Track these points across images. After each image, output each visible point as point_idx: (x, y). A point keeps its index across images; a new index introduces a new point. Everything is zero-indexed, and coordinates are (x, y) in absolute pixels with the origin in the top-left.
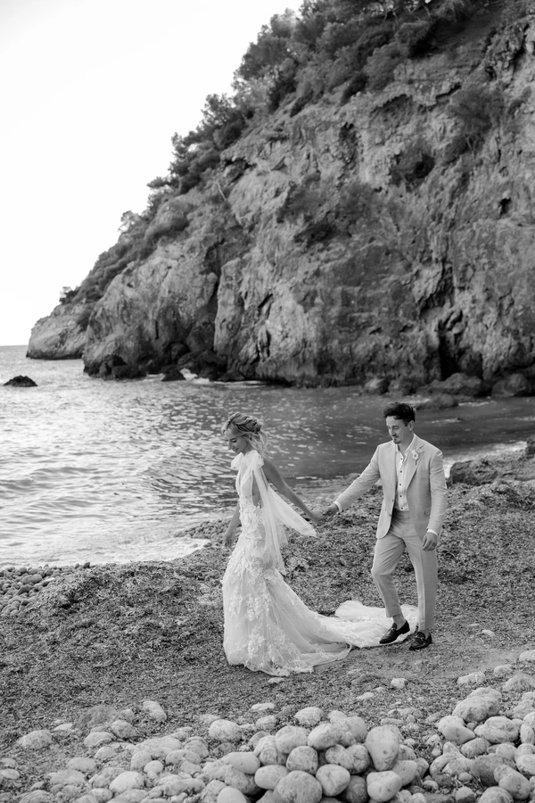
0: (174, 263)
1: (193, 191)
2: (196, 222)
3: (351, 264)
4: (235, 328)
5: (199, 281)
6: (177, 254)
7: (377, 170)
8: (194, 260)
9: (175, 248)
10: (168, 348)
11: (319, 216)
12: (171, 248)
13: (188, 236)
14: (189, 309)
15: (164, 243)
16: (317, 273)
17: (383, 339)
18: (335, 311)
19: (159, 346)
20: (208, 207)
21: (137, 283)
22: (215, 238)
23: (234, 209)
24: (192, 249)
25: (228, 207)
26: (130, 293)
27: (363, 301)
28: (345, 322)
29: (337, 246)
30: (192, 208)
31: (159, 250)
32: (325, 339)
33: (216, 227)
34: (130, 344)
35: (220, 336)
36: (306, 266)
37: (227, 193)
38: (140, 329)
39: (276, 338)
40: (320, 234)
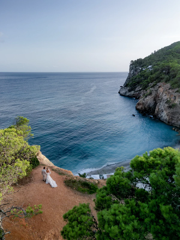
0: (150, 99)
1: (153, 88)
2: (153, 93)
3: (173, 112)
4: (158, 112)
5: (153, 102)
6: (150, 98)
7: (178, 101)
8: (152, 99)
9: (150, 97)
10: (148, 110)
11: (170, 105)
12: (149, 97)
13: (152, 95)
14: (151, 106)
15: (149, 96)
16: (169, 112)
17: (175, 121)
18: (171, 117)
19: (147, 109)
20: (155, 92)
21: (145, 101)
22: (155, 96)
23: (158, 92)
24: (152, 97)
25: (157, 92)
26: (144, 102)
27: (174, 117)
28: (171, 119)
29: (172, 109)
30: (152, 91)
31: (148, 97)
32: (169, 120)
33: (156, 95)
34: (143, 108)
35: (156, 112)
36: (168, 111)
37: (158, 90)
38: (145, 107)
39: (163, 116)
40: (170, 107)
